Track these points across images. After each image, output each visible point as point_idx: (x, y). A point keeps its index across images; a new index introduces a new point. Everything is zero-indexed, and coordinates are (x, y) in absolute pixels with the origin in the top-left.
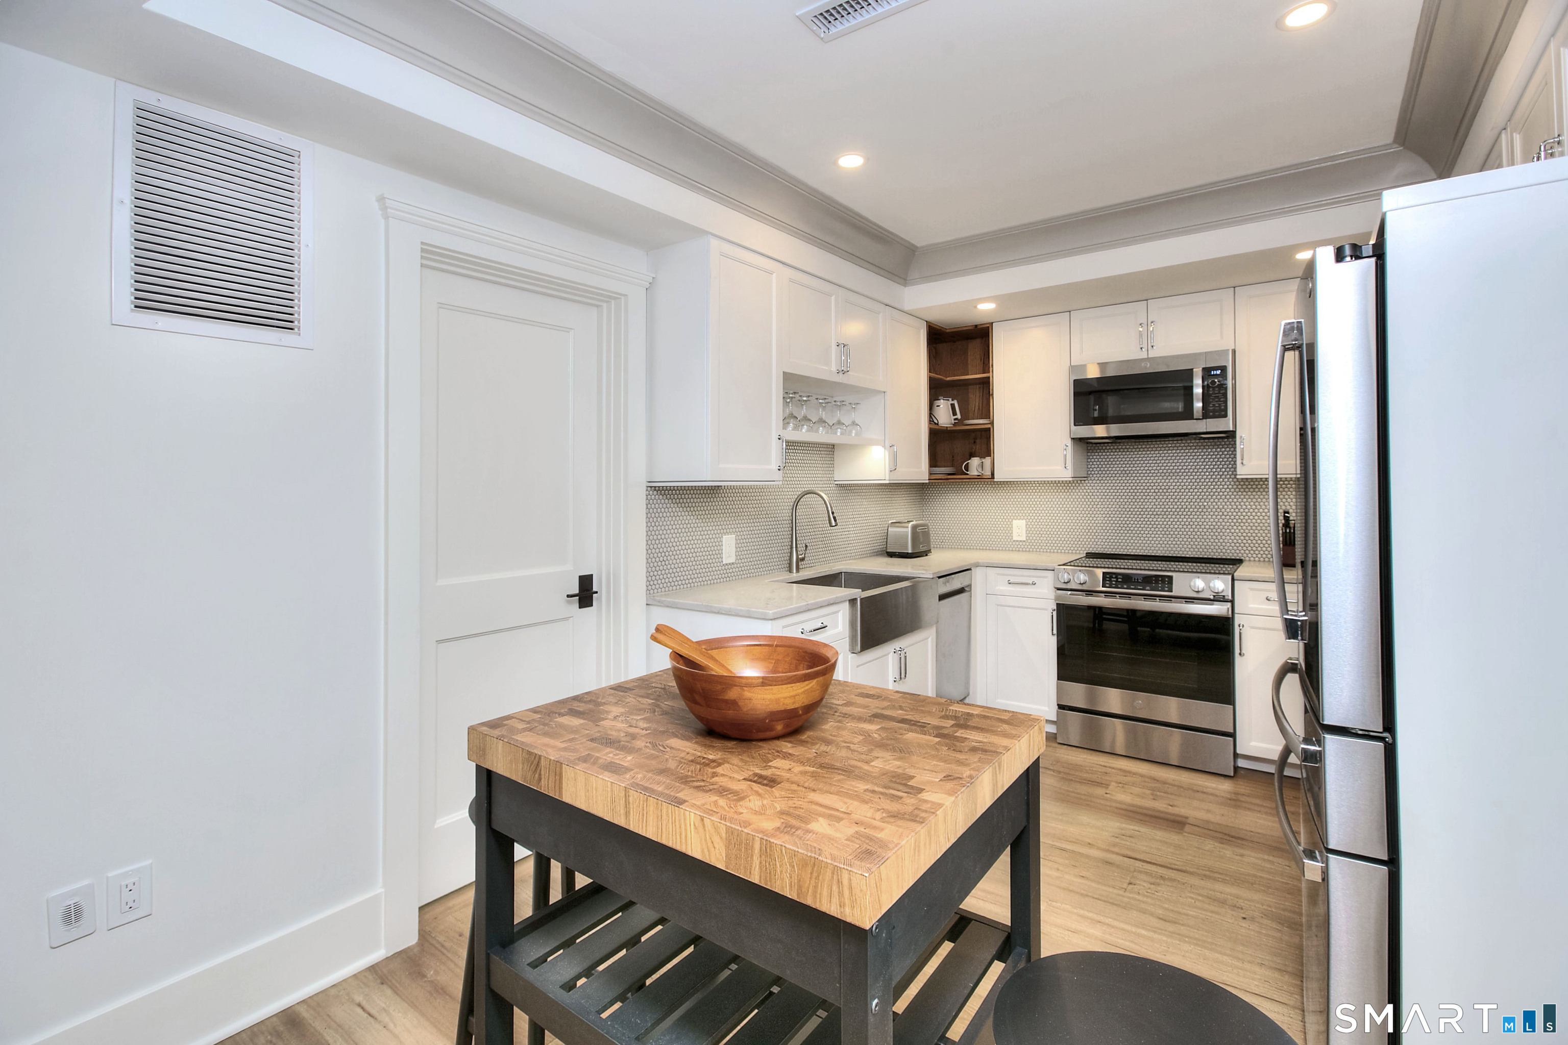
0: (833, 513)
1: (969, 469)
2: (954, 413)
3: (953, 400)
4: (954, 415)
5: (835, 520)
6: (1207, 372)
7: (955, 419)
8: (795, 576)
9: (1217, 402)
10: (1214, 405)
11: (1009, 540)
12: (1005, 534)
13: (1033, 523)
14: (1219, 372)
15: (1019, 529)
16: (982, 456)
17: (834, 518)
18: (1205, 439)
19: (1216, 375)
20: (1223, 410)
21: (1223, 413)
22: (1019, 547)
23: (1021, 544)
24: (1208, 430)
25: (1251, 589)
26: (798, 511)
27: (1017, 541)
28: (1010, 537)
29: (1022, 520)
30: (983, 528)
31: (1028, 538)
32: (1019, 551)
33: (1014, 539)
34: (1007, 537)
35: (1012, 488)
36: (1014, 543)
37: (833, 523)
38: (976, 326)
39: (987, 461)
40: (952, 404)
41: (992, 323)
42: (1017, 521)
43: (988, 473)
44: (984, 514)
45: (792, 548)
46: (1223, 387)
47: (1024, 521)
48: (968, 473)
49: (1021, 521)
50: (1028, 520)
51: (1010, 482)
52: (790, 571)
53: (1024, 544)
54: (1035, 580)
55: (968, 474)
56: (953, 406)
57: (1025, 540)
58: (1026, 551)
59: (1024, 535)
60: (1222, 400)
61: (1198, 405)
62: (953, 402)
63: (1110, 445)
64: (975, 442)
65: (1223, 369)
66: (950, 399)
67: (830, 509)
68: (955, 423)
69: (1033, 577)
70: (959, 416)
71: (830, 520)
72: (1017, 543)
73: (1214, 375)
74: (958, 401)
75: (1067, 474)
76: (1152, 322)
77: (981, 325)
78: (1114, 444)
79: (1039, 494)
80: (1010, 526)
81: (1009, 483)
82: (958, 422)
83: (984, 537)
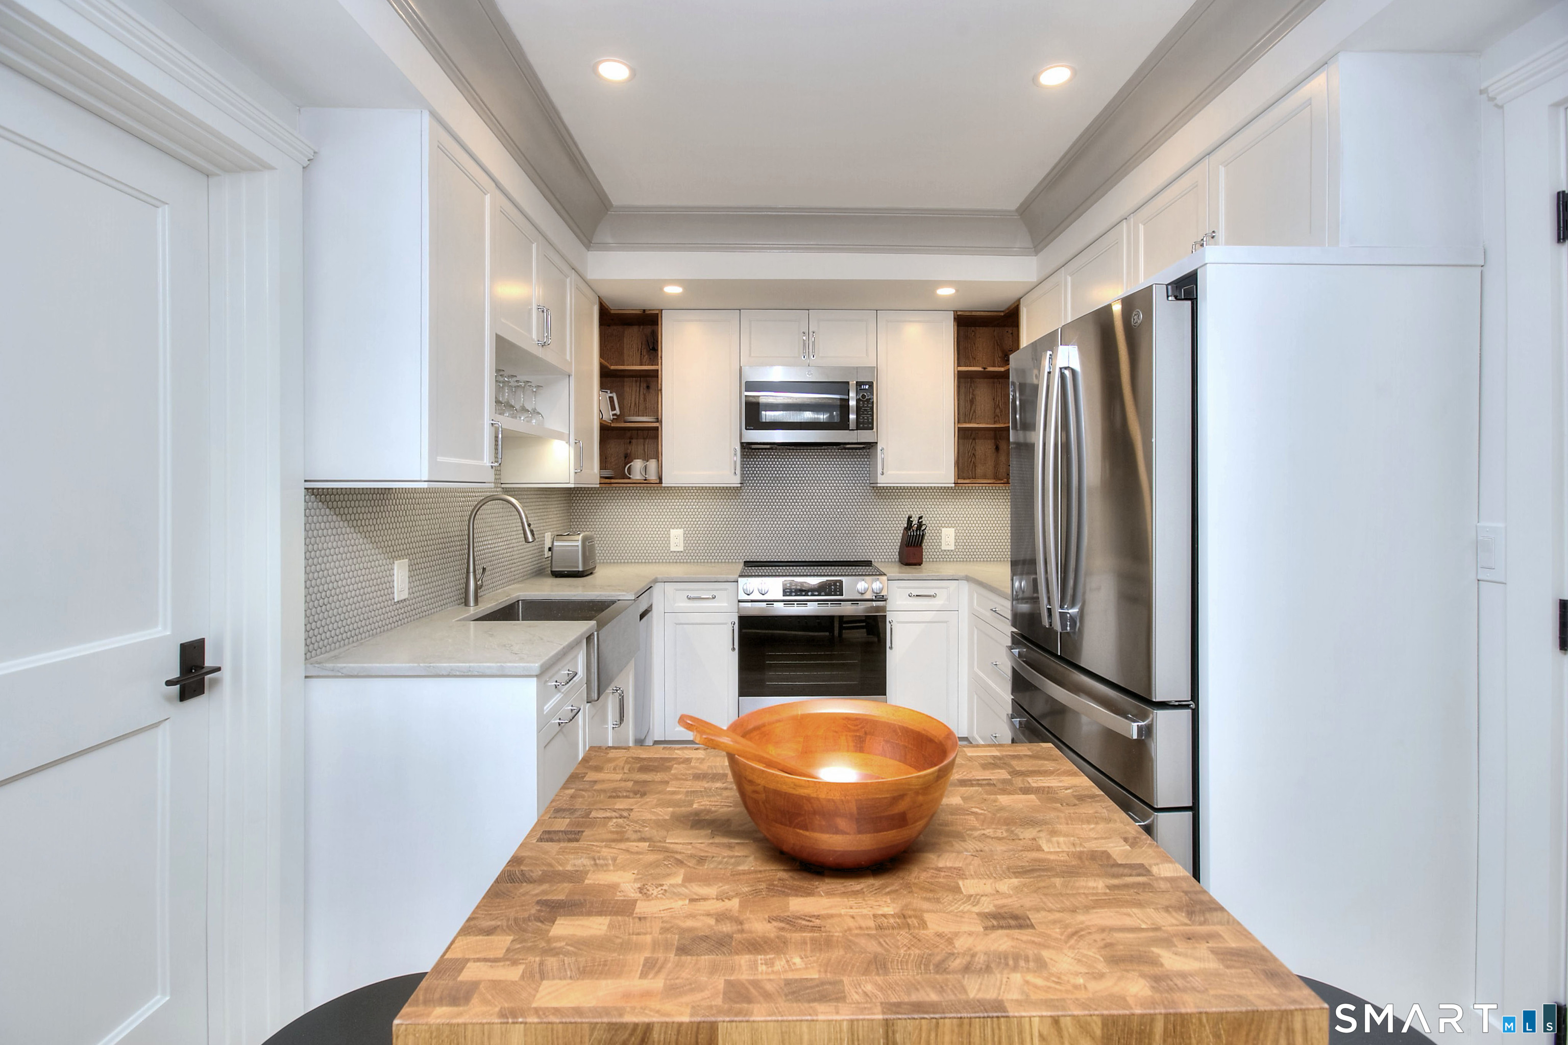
0: (529, 525)
1: (631, 473)
2: (613, 409)
3: (611, 393)
4: (612, 410)
5: (533, 535)
6: (859, 384)
7: (613, 415)
8: (472, 610)
9: (866, 414)
10: (863, 417)
11: (666, 551)
12: (662, 545)
13: (690, 532)
14: (867, 387)
15: (677, 539)
16: (646, 459)
17: (532, 531)
18: (849, 449)
19: (865, 389)
20: (869, 423)
21: (870, 426)
22: (678, 559)
23: (678, 554)
24: (859, 441)
25: (899, 588)
26: (476, 522)
27: (675, 552)
28: (668, 548)
29: (680, 528)
30: (638, 539)
31: (685, 548)
32: (676, 562)
33: (671, 550)
34: (664, 548)
35: (669, 495)
36: (671, 554)
37: (530, 539)
38: (644, 311)
39: (652, 464)
40: (610, 397)
41: (662, 310)
42: (675, 530)
43: (653, 477)
44: (640, 523)
45: (468, 572)
46: (870, 402)
47: (682, 530)
48: (631, 476)
49: (678, 530)
50: (685, 529)
51: (668, 487)
52: (466, 603)
53: (682, 554)
54: (715, 593)
55: (630, 478)
56: (611, 398)
57: (682, 550)
58: (683, 562)
59: (682, 545)
60: (869, 413)
61: (852, 417)
62: (611, 395)
63: (767, 451)
64: (630, 442)
65: (871, 384)
66: (609, 392)
67: (525, 520)
68: (613, 419)
69: (713, 590)
70: (617, 411)
71: (525, 533)
72: (675, 554)
73: (863, 389)
74: (617, 395)
75: (735, 480)
76: (814, 333)
77: (650, 310)
78: (771, 451)
79: (697, 500)
80: (668, 536)
81: (669, 489)
82: (617, 418)
83: (640, 548)
